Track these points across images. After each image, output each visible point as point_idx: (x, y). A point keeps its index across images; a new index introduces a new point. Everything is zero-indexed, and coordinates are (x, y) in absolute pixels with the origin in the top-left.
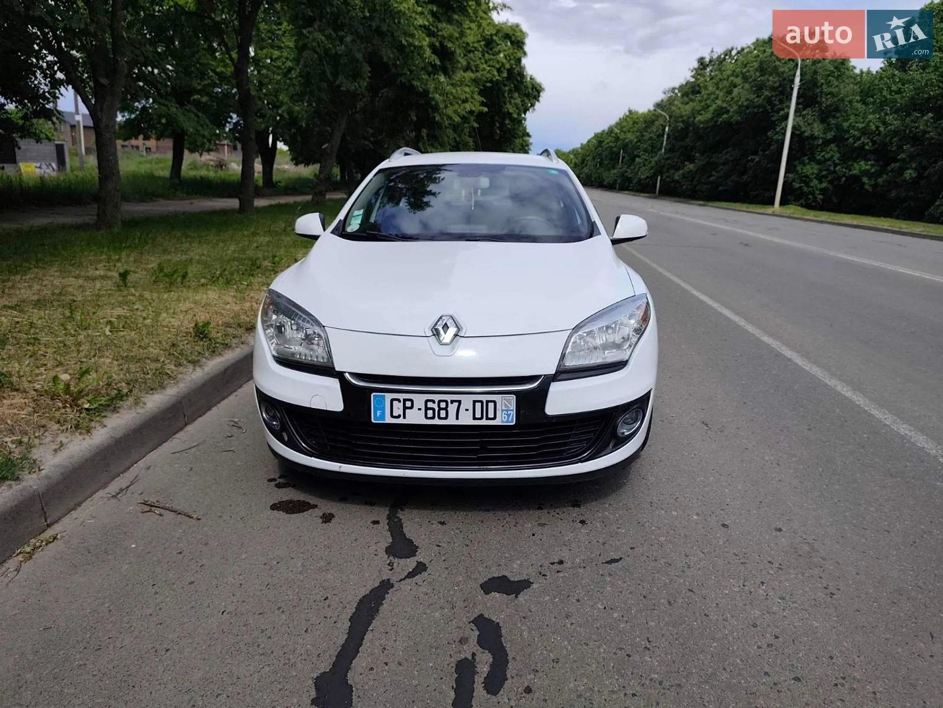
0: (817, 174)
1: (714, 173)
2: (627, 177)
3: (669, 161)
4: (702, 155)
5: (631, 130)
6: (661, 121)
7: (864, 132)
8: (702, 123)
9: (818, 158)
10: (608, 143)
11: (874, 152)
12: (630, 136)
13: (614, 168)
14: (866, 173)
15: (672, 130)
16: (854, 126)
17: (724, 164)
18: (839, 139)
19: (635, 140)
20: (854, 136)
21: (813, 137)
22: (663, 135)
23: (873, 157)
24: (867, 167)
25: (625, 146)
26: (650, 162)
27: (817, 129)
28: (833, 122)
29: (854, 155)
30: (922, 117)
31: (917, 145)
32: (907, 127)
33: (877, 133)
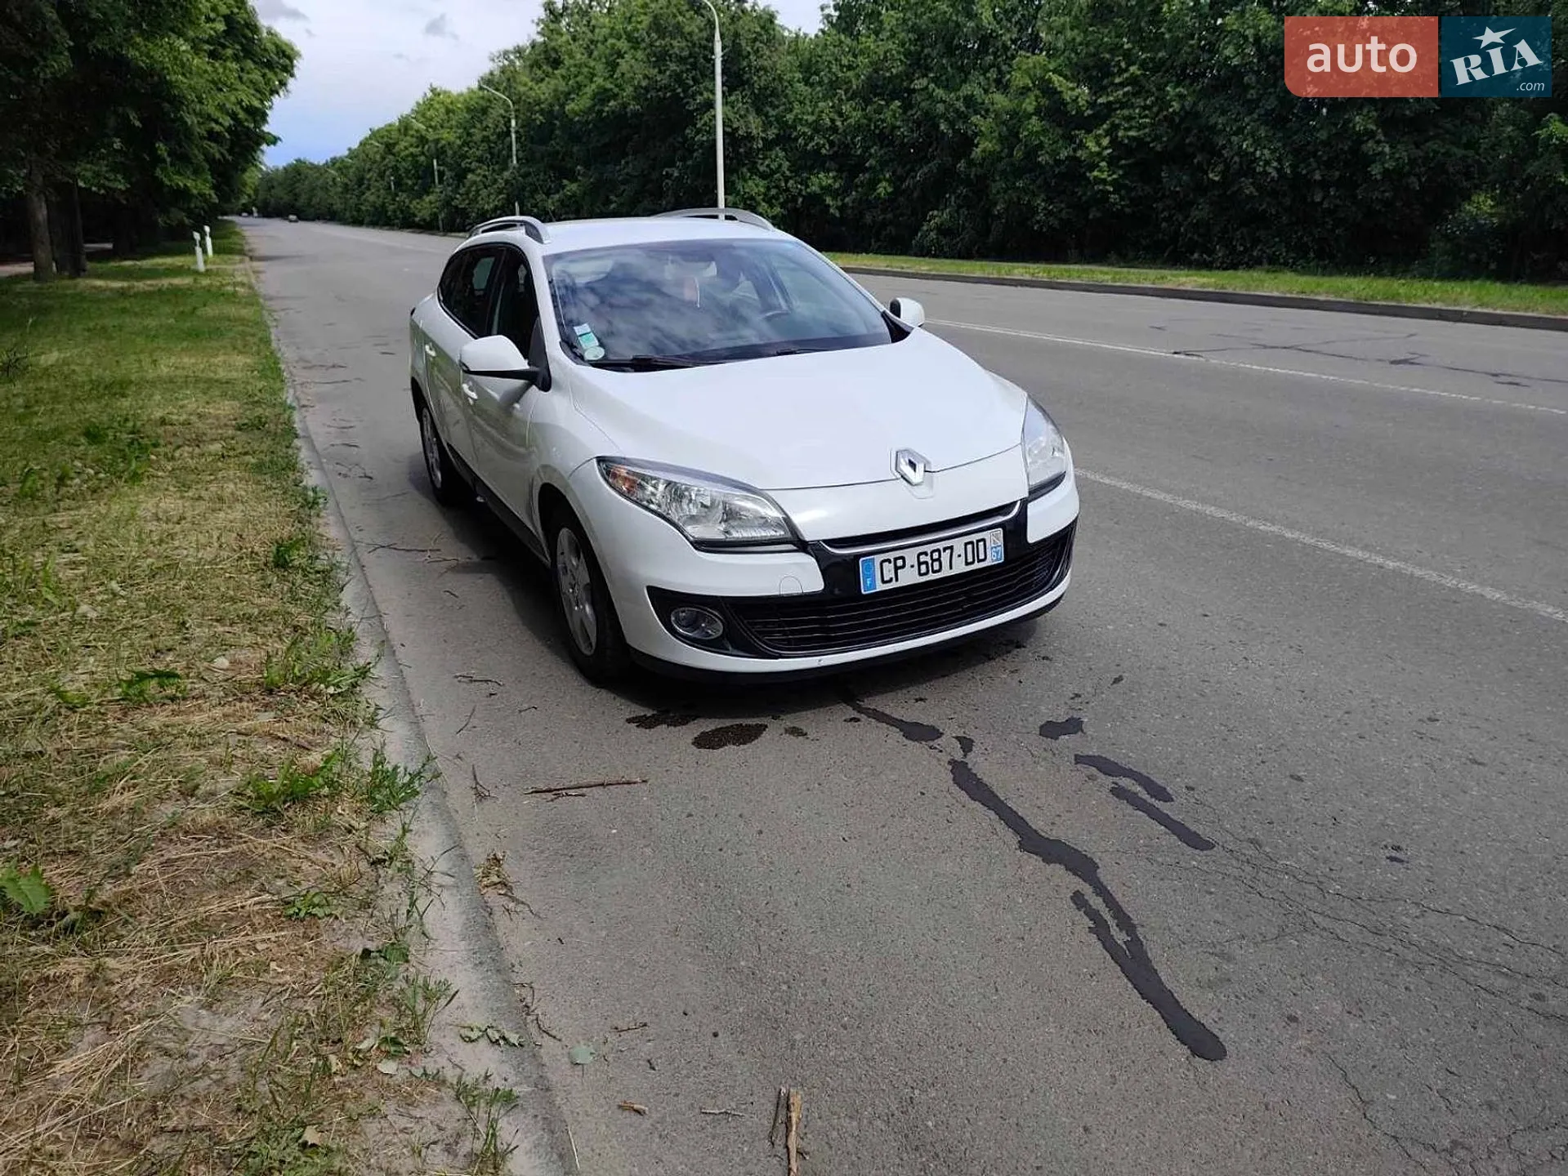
0: (765, 194)
1: (612, 197)
2: (456, 207)
3: (530, 179)
4: (587, 166)
5: (446, 125)
6: (497, 111)
7: (817, 128)
8: (577, 114)
9: (762, 169)
10: (406, 148)
11: (833, 157)
12: (448, 136)
13: (428, 194)
14: (827, 189)
15: (526, 125)
16: (801, 119)
17: (623, 183)
18: (784, 139)
19: (459, 142)
20: (804, 134)
21: (749, 137)
22: (508, 133)
23: (833, 165)
24: (830, 181)
25: (440, 153)
26: (495, 181)
27: (754, 124)
28: (772, 113)
29: (809, 163)
30: (887, 105)
31: (887, 146)
32: (870, 120)
33: (834, 129)
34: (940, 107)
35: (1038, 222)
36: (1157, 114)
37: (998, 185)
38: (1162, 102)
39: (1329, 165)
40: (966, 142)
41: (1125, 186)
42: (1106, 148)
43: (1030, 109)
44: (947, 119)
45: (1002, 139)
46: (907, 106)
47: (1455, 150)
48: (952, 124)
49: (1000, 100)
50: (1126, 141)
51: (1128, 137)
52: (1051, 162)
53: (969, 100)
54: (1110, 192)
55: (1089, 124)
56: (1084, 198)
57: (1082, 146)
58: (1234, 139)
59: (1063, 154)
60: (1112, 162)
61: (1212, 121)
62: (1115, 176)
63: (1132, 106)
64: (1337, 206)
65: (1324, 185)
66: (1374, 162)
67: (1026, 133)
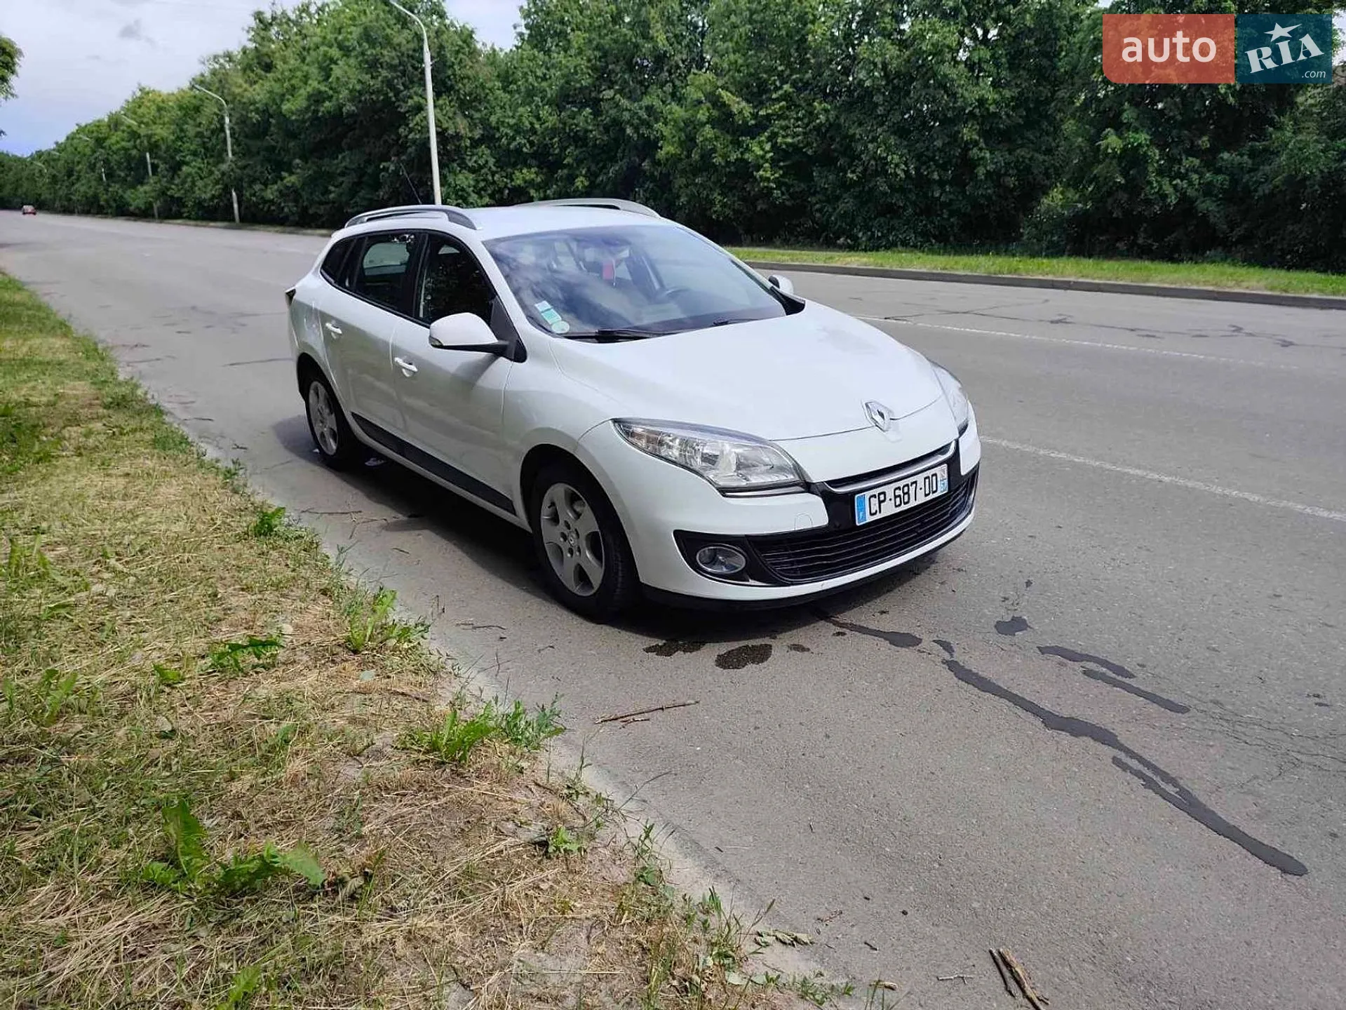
0: (474, 187)
1: (332, 188)
2: (172, 197)
3: (247, 171)
4: (305, 159)
5: (158, 121)
6: (209, 110)
7: (518, 129)
8: (293, 113)
9: (470, 164)
10: (118, 142)
11: (534, 155)
12: (162, 132)
13: (142, 184)
15: (243, 121)
16: (503, 122)
17: (343, 174)
18: (489, 138)
19: (172, 137)
20: (507, 134)
21: (458, 136)
22: (222, 129)
23: (534, 162)
24: (532, 176)
25: (154, 148)
26: (211, 173)
27: (462, 125)
28: (477, 115)
29: (513, 160)
30: (580, 112)
31: (581, 147)
32: (565, 124)
33: (533, 131)
34: (626, 115)
35: (715, 212)
36: (807, 125)
37: (680, 181)
38: (811, 114)
39: (944, 167)
40: (650, 146)
41: (785, 184)
42: (769, 152)
43: (704, 119)
44: (632, 125)
45: (681, 143)
46: (597, 113)
47: (1036, 155)
48: (636, 129)
49: (677, 111)
50: (784, 146)
51: (785, 143)
52: (723, 164)
53: (649, 109)
54: (772, 189)
55: (753, 132)
56: (752, 193)
57: (748, 149)
58: (870, 146)
59: (733, 157)
60: (774, 163)
61: (851, 132)
62: (777, 175)
63: (787, 118)
64: (951, 200)
65: (941, 183)
66: (979, 165)
67: (701, 139)
